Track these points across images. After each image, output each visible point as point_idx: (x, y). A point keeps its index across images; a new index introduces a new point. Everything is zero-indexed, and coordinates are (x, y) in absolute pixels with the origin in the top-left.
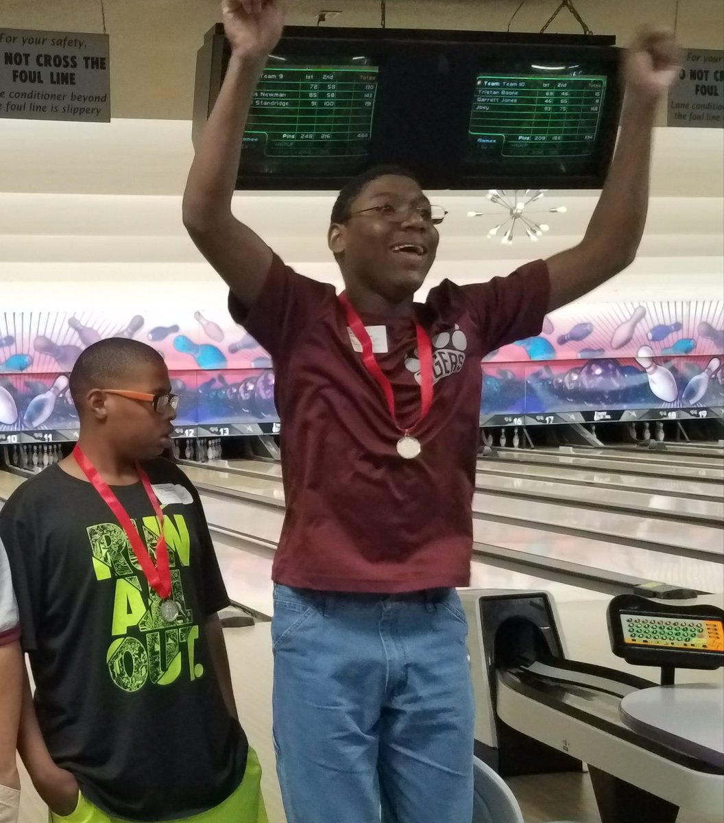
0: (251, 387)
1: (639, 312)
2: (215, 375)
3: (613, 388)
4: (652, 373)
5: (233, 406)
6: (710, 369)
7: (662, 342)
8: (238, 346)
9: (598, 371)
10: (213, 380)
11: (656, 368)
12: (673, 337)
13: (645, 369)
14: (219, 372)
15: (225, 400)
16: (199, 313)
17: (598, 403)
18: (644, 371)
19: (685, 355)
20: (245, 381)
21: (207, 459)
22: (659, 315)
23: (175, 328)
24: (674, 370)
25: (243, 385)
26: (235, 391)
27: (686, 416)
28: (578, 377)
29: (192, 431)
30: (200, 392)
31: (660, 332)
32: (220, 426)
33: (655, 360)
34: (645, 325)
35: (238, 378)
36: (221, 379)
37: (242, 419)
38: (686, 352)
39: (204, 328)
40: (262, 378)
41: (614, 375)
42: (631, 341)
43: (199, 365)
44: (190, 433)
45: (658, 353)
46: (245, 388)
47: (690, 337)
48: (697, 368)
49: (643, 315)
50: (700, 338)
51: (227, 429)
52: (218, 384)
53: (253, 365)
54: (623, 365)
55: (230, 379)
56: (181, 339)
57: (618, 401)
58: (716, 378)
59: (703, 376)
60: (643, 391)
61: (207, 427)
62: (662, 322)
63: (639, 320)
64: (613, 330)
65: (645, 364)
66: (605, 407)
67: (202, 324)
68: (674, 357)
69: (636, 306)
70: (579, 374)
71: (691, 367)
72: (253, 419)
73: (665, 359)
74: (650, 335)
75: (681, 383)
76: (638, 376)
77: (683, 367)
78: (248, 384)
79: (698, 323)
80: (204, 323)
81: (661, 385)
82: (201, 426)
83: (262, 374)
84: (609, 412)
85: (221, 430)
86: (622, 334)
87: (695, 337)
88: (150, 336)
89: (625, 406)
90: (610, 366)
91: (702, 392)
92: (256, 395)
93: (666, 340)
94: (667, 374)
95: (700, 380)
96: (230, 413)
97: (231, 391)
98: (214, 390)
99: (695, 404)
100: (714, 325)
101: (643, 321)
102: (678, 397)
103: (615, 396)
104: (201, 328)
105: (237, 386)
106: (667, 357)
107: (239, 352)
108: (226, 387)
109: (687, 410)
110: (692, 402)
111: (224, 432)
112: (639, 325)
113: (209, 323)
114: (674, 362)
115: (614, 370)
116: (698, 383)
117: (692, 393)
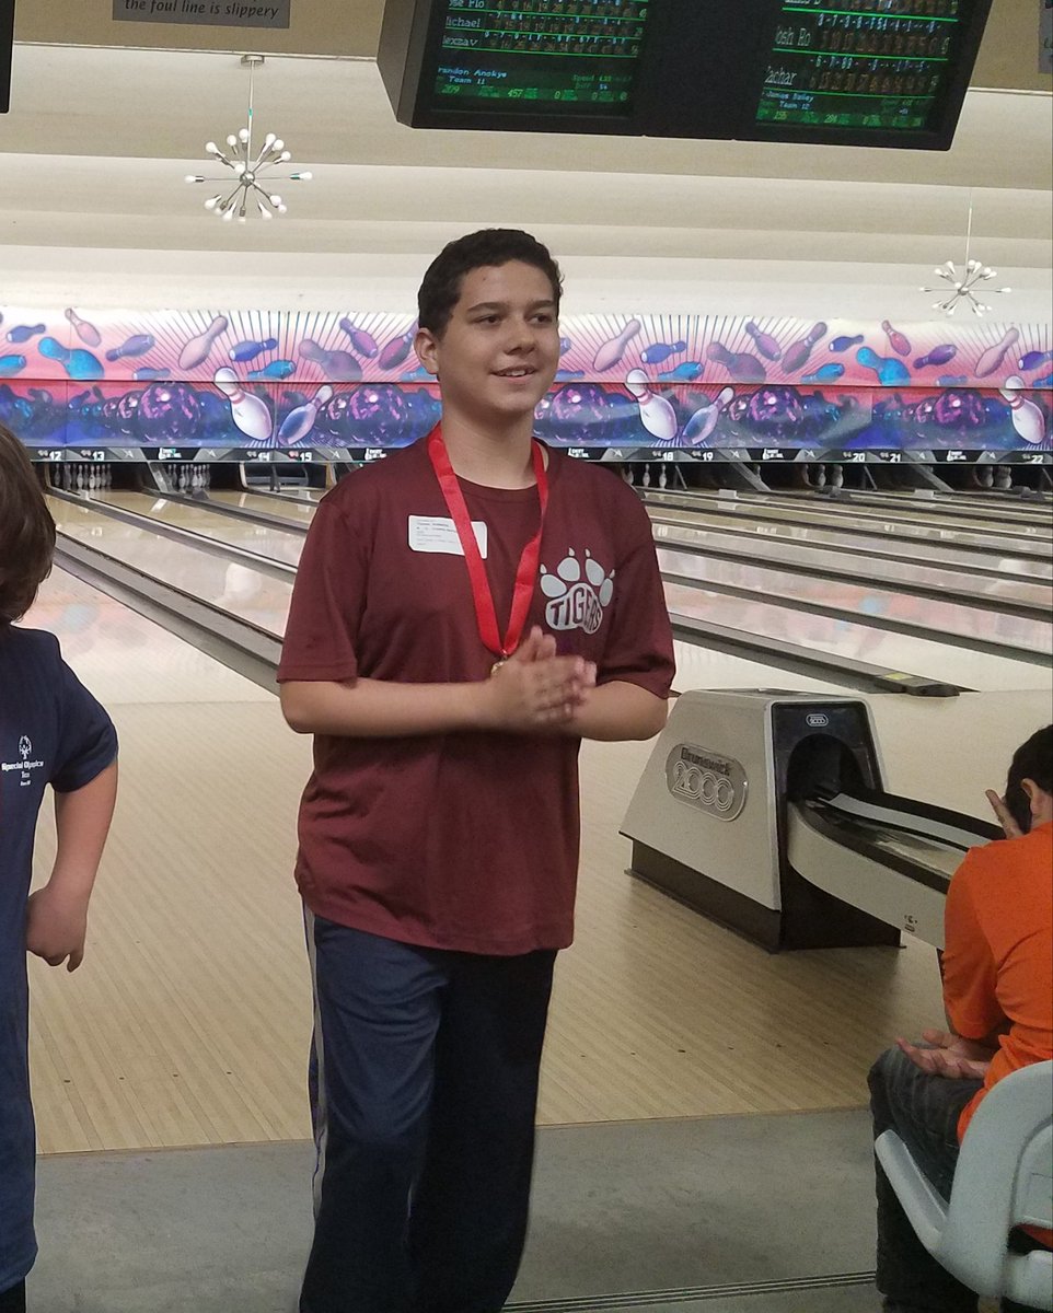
0: (134, 403)
1: (633, 326)
2: (89, 387)
3: (593, 421)
4: (645, 403)
5: (111, 426)
6: (721, 401)
7: (659, 365)
8: (117, 352)
9: (576, 399)
10: (87, 393)
11: (650, 397)
12: (674, 360)
13: (636, 398)
14: (95, 383)
15: (101, 418)
16: (71, 311)
17: (574, 437)
18: (636, 400)
19: (688, 381)
20: (127, 396)
21: (75, 486)
22: (657, 330)
23: (41, 328)
24: (673, 400)
25: (124, 401)
26: (114, 407)
27: (688, 458)
28: (551, 405)
29: (59, 453)
30: (71, 406)
31: (658, 353)
32: (93, 449)
33: (651, 388)
34: (639, 345)
35: (118, 392)
36: (97, 392)
37: (121, 442)
38: (690, 378)
39: (76, 327)
40: (148, 393)
41: (597, 404)
42: (620, 363)
43: (69, 374)
44: (56, 455)
45: (654, 379)
46: (127, 403)
47: (697, 360)
48: (704, 398)
49: (637, 331)
50: (709, 361)
51: (102, 453)
52: (93, 398)
53: (136, 377)
54: (608, 392)
55: (108, 392)
56: (49, 342)
57: (600, 437)
58: (728, 412)
59: (712, 409)
60: (635, 425)
61: (77, 450)
62: (661, 341)
63: (631, 337)
64: (597, 348)
65: (637, 392)
66: (582, 443)
67: (73, 323)
68: (675, 384)
69: (629, 319)
70: (551, 401)
71: (697, 398)
72: (135, 442)
73: (664, 387)
74: (644, 356)
75: (682, 417)
76: (627, 407)
77: (686, 397)
78: (130, 400)
79: (707, 342)
80: (78, 322)
81: (656, 418)
82: (68, 448)
83: (148, 388)
84: (586, 450)
85: (95, 455)
86: (608, 354)
87: (703, 361)
88: (10, 336)
89: (608, 443)
90: (592, 392)
91: (708, 428)
92: (139, 413)
93: (664, 362)
94: (663, 405)
95: (708, 415)
96: (107, 434)
97: (109, 407)
98: (87, 405)
99: (699, 443)
100: (728, 347)
101: (636, 338)
102: (678, 435)
103: (596, 430)
104: (73, 328)
105: (117, 401)
106: (666, 384)
107: (119, 360)
108: (103, 402)
109: (689, 451)
110: (695, 441)
111: (99, 456)
112: (630, 342)
113: (83, 323)
114: (674, 391)
115: (596, 398)
116: (705, 418)
117: (696, 430)
